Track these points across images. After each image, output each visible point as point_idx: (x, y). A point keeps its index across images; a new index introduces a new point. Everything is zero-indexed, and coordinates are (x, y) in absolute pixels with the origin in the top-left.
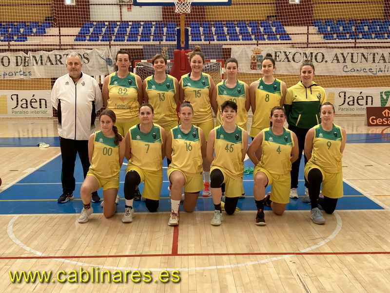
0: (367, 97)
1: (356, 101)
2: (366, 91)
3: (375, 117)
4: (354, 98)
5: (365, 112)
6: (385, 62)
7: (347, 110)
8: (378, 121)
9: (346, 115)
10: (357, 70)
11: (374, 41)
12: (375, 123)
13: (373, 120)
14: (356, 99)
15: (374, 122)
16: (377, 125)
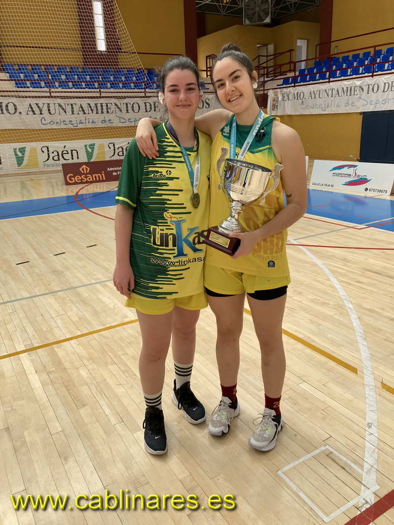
0: (72, 151)
1: (60, 155)
2: (71, 145)
3: (72, 175)
4: (58, 152)
5: (61, 168)
6: (85, 113)
7: (53, 165)
8: (77, 178)
10: (57, 123)
11: (72, 91)
12: (74, 181)
13: (70, 177)
15: (72, 180)
16: (75, 183)
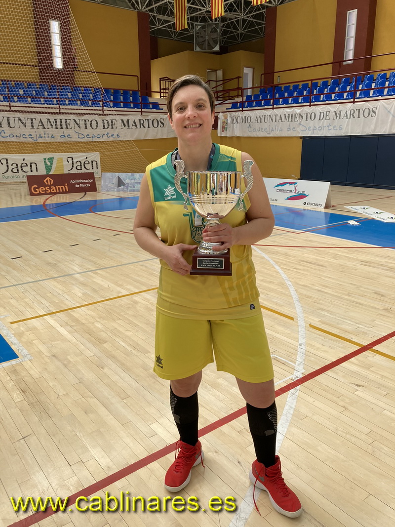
0: (31, 163)
1: (20, 168)
2: (30, 158)
4: (17, 165)
6: (45, 128)
7: (12, 177)
9: (11, 183)
10: (17, 136)
11: (30, 105)
14: (19, 166)
